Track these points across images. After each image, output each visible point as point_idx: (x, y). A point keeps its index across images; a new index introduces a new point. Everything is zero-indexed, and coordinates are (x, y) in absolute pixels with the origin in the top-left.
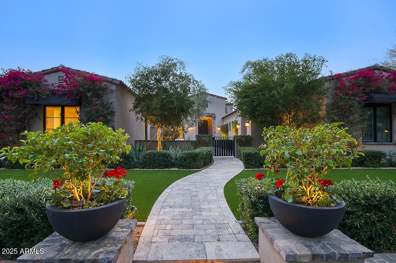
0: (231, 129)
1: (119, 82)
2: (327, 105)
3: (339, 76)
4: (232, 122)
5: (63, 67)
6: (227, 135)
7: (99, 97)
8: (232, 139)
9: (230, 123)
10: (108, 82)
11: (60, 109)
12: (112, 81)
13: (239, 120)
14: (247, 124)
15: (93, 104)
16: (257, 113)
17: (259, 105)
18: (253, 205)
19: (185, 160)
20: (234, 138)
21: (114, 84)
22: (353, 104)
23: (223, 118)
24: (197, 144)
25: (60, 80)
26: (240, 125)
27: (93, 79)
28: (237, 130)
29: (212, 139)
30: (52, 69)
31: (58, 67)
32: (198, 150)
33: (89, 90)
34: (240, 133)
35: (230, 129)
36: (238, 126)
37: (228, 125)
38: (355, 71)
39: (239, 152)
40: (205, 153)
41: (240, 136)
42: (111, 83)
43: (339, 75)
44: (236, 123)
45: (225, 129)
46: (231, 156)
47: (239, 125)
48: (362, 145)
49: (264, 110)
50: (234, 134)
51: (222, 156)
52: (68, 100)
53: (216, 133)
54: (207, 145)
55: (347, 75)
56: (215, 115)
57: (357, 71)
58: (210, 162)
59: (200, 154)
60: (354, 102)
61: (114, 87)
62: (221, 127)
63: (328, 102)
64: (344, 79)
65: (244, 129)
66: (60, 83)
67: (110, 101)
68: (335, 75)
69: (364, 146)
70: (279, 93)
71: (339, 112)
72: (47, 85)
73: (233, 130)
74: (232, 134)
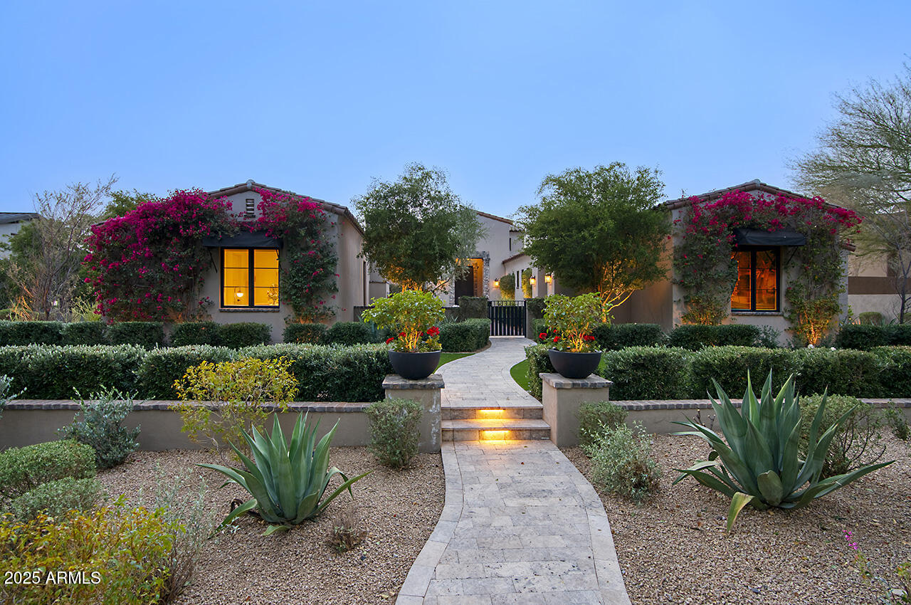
0: (520, 286)
1: (344, 210)
2: (676, 250)
3: (694, 201)
4: (523, 271)
5: (253, 183)
6: (513, 297)
7: (313, 234)
8: (521, 304)
9: (518, 272)
10: (327, 209)
11: (247, 253)
12: (333, 209)
13: (535, 271)
14: (548, 279)
15: (302, 246)
16: (560, 263)
17: (562, 251)
18: (539, 363)
19: (449, 338)
20: (525, 302)
21: (336, 213)
22: (714, 248)
23: (504, 263)
24: (462, 313)
25: (247, 206)
26: (537, 278)
27: (307, 206)
28: (530, 288)
29: (486, 305)
30: (236, 187)
31: (246, 184)
32: (468, 322)
33: (302, 225)
34: (535, 295)
35: (518, 286)
36: (532, 281)
37: (514, 277)
38: (720, 192)
39: (533, 326)
40: (479, 327)
41: (536, 299)
42: (331, 212)
43: (695, 198)
44: (528, 274)
45: (508, 285)
46: (520, 335)
47: (534, 278)
48: (730, 317)
49: (571, 259)
50: (526, 296)
51: (505, 335)
52: (267, 242)
53: (491, 292)
54: (478, 315)
55: (708, 197)
56: (488, 255)
57: (725, 191)
58: (486, 344)
59: (472, 328)
60: (715, 244)
61: (335, 219)
62: (501, 281)
63: (677, 244)
64: (702, 205)
65: (543, 286)
66: (248, 210)
67: (330, 243)
68: (688, 199)
69: (733, 317)
70: (592, 235)
71: (693, 261)
72: (232, 215)
73: (524, 287)
74: (521, 296)
